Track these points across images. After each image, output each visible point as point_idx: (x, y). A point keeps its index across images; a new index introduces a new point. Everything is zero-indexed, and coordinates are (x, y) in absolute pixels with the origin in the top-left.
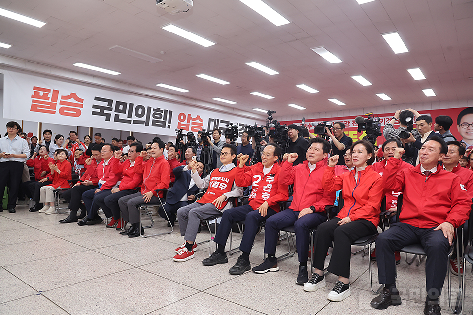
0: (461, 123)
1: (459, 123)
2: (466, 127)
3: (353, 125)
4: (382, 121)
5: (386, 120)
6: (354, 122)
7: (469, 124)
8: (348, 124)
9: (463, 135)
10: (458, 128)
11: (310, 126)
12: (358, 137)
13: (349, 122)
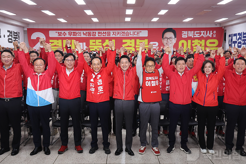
0: (164, 37)
1: (163, 37)
2: (167, 40)
3: (99, 35)
4: (118, 34)
5: (121, 33)
6: (99, 33)
7: (168, 38)
8: (94, 34)
9: (165, 44)
10: (162, 40)
11: (64, 34)
12: (102, 44)
13: (95, 33)
